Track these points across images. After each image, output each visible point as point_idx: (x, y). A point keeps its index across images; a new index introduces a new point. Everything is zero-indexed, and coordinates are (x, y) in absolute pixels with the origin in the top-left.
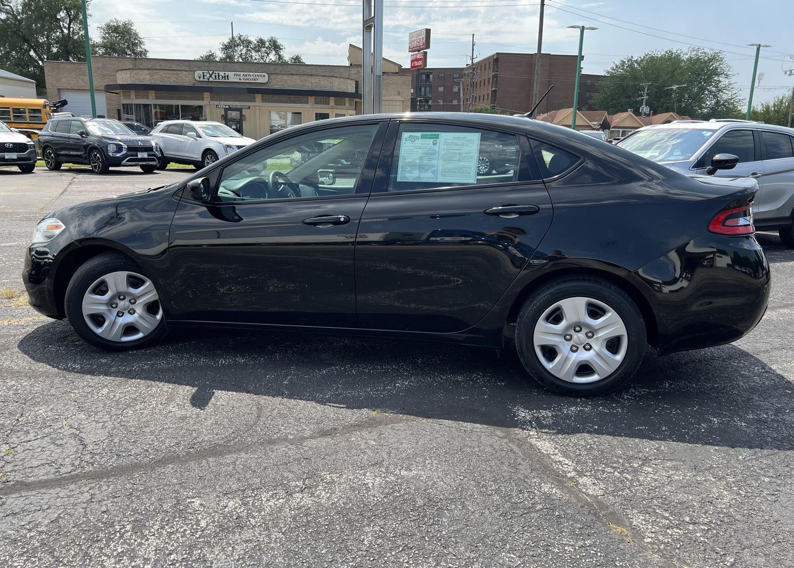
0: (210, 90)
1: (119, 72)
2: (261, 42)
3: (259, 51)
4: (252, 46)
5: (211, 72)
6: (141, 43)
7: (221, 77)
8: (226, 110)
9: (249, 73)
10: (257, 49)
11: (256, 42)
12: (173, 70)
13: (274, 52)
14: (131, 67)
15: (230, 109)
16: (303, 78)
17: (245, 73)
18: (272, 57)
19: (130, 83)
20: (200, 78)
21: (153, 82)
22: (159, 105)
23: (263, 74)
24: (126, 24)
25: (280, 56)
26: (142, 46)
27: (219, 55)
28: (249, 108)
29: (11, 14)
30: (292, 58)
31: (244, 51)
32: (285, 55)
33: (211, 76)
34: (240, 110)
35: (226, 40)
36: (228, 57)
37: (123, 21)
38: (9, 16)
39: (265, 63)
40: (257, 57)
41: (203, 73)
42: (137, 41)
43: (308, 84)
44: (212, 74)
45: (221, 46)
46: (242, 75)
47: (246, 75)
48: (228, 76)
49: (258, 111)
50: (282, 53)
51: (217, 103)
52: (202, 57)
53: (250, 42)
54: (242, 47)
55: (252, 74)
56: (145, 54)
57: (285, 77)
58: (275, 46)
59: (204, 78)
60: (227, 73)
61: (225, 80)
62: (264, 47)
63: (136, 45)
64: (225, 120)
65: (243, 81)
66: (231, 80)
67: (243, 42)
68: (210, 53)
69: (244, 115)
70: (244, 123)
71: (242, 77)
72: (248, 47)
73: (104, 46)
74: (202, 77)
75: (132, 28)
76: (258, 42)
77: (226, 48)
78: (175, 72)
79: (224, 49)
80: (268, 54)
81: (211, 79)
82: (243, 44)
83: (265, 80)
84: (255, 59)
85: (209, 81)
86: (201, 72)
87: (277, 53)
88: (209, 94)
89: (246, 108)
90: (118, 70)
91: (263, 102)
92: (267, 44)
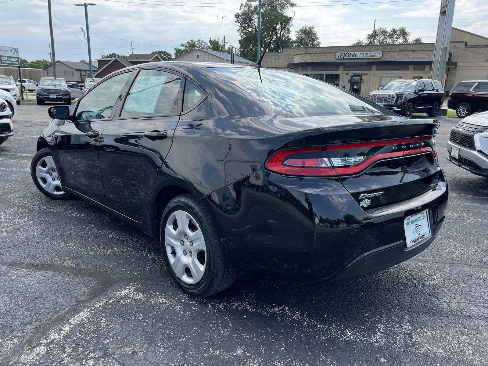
0: (343, 64)
1: (295, 56)
2: (394, 31)
3: (392, 37)
4: (387, 35)
5: (345, 53)
6: (317, 38)
7: (351, 56)
8: (352, 76)
9: (370, 52)
10: (391, 36)
11: (390, 32)
12: (323, 53)
13: (402, 37)
14: (304, 53)
15: (355, 75)
16: (407, 53)
17: (367, 52)
18: (401, 41)
19: (299, 62)
20: (338, 57)
21: (311, 61)
22: (313, 74)
23: (379, 52)
24: (310, 28)
25: (406, 39)
26: (318, 41)
27: (365, 42)
28: (367, 75)
29: (254, 28)
30: (414, 40)
31: (381, 39)
32: (410, 39)
33: (345, 55)
34: (361, 76)
35: (371, 32)
36: (371, 43)
37: (309, 26)
38: (253, 29)
39: (395, 45)
40: (390, 42)
41: (341, 54)
42: (315, 38)
43: (410, 57)
44: (346, 54)
45: (367, 36)
46: (365, 54)
47: (368, 54)
48: (356, 55)
49: (372, 77)
50: (407, 37)
51: (347, 72)
52: (354, 44)
53: (386, 32)
54: (380, 36)
55: (371, 52)
56: (319, 45)
57: (394, 53)
58: (404, 33)
59: (341, 57)
60: (355, 53)
61: (354, 58)
62: (396, 35)
63: (314, 40)
64: (350, 83)
65: (366, 57)
66: (357, 57)
67: (382, 32)
68: (359, 41)
69: (363, 79)
70: (362, 84)
71: (365, 55)
72: (385, 35)
73: (297, 42)
74: (340, 56)
75: (313, 30)
76: (392, 31)
77: (370, 37)
78: (325, 54)
79: (369, 38)
80: (397, 39)
81: (345, 57)
82: (382, 34)
83: (380, 56)
84: (389, 43)
85: (344, 59)
86: (339, 54)
87: (404, 38)
88: (343, 66)
89: (364, 75)
90: (295, 55)
91: (376, 70)
92: (398, 32)
